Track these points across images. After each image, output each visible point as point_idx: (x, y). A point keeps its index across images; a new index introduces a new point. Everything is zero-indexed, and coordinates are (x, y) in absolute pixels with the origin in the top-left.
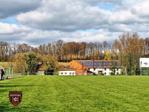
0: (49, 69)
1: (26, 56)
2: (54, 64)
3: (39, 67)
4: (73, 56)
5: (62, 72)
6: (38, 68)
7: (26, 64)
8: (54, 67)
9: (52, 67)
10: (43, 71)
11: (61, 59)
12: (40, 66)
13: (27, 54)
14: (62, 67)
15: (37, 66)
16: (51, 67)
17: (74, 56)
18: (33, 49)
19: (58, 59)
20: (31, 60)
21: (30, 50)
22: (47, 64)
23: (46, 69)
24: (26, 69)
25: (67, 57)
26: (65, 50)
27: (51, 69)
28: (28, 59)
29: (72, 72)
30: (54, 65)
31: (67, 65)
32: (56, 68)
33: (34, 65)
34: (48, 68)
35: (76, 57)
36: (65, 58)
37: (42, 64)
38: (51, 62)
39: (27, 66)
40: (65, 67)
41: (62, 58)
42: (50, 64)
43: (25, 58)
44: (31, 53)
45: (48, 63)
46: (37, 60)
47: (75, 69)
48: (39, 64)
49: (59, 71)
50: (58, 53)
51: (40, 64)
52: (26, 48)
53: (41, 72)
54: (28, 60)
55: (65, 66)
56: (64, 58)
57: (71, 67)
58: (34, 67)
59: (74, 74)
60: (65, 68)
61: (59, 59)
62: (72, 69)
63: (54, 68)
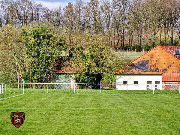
0: (89, 69)
1: (25, 33)
2: (102, 57)
3: (60, 64)
4: (158, 35)
5: (125, 78)
6: (59, 67)
7: (26, 56)
8: (103, 66)
9: (97, 64)
10: (73, 76)
11: (126, 43)
12: (64, 62)
13: (30, 28)
14: (124, 65)
15: (56, 61)
16: (94, 64)
17: (163, 34)
18: (48, 15)
19: (117, 41)
20: (38, 45)
21: (40, 16)
22: (84, 57)
23: (81, 71)
24: (25, 71)
25: (142, 37)
26: (137, 16)
27: (95, 70)
28: (32, 41)
29: (154, 79)
30: (102, 61)
31: (138, 60)
32: (110, 67)
33: (48, 59)
34: (86, 68)
35: (167, 37)
36: (136, 39)
37: (71, 55)
38: (94, 51)
39: (28, 60)
40: (133, 66)
41: (127, 38)
42: (92, 56)
43: (24, 41)
44: (42, 25)
45: (86, 52)
46: (57, 44)
47: (161, 73)
48: (61, 55)
49: (118, 77)
50: (117, 26)
51: (65, 57)
52: (30, 12)
53: (67, 79)
54: (31, 45)
55: (135, 63)
56: (134, 39)
57: (150, 64)
58: (49, 64)
59: (160, 87)
60: (134, 69)
61: (120, 42)
62: (153, 70)
63: (103, 68)
